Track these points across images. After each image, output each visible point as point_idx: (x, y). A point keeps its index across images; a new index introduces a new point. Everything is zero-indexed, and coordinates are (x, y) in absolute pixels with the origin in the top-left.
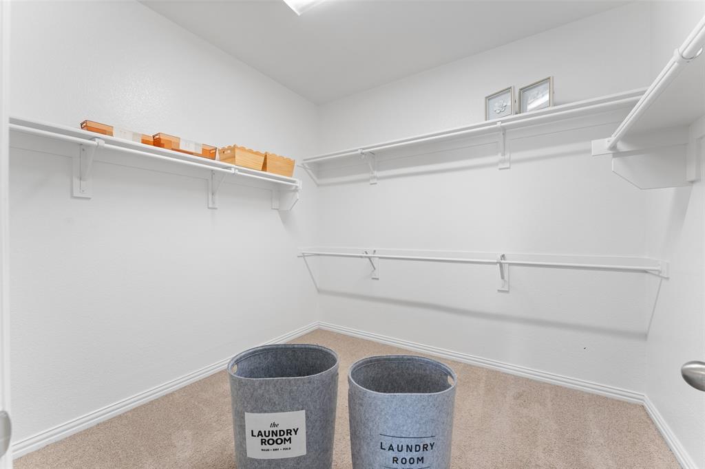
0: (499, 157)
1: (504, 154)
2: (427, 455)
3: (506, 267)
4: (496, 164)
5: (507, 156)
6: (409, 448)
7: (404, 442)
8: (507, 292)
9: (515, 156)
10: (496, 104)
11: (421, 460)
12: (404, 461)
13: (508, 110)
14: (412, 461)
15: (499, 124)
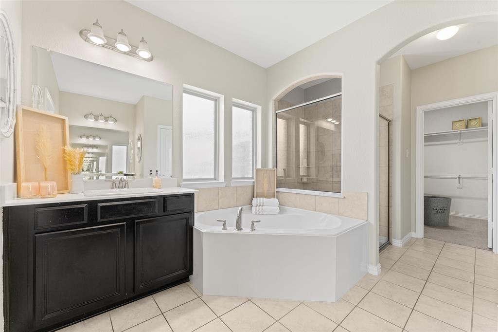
0: (458, 141)
1: (460, 140)
2: (445, 211)
3: (461, 179)
4: (457, 143)
5: (462, 141)
6: (441, 210)
7: (439, 208)
8: (462, 188)
9: (465, 141)
10: (458, 125)
11: (443, 212)
12: (439, 212)
13: (462, 127)
14: (441, 212)
15: (459, 132)
